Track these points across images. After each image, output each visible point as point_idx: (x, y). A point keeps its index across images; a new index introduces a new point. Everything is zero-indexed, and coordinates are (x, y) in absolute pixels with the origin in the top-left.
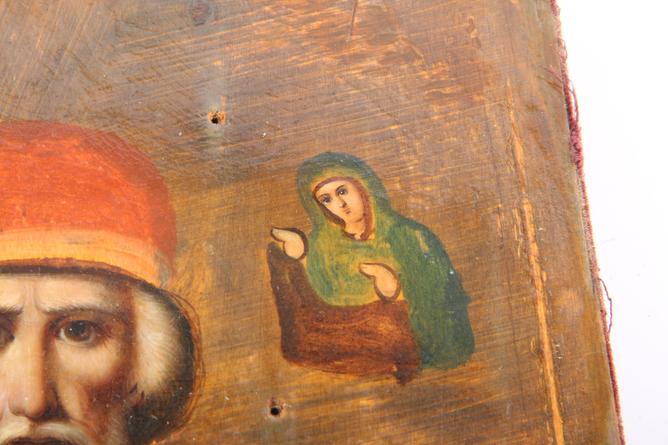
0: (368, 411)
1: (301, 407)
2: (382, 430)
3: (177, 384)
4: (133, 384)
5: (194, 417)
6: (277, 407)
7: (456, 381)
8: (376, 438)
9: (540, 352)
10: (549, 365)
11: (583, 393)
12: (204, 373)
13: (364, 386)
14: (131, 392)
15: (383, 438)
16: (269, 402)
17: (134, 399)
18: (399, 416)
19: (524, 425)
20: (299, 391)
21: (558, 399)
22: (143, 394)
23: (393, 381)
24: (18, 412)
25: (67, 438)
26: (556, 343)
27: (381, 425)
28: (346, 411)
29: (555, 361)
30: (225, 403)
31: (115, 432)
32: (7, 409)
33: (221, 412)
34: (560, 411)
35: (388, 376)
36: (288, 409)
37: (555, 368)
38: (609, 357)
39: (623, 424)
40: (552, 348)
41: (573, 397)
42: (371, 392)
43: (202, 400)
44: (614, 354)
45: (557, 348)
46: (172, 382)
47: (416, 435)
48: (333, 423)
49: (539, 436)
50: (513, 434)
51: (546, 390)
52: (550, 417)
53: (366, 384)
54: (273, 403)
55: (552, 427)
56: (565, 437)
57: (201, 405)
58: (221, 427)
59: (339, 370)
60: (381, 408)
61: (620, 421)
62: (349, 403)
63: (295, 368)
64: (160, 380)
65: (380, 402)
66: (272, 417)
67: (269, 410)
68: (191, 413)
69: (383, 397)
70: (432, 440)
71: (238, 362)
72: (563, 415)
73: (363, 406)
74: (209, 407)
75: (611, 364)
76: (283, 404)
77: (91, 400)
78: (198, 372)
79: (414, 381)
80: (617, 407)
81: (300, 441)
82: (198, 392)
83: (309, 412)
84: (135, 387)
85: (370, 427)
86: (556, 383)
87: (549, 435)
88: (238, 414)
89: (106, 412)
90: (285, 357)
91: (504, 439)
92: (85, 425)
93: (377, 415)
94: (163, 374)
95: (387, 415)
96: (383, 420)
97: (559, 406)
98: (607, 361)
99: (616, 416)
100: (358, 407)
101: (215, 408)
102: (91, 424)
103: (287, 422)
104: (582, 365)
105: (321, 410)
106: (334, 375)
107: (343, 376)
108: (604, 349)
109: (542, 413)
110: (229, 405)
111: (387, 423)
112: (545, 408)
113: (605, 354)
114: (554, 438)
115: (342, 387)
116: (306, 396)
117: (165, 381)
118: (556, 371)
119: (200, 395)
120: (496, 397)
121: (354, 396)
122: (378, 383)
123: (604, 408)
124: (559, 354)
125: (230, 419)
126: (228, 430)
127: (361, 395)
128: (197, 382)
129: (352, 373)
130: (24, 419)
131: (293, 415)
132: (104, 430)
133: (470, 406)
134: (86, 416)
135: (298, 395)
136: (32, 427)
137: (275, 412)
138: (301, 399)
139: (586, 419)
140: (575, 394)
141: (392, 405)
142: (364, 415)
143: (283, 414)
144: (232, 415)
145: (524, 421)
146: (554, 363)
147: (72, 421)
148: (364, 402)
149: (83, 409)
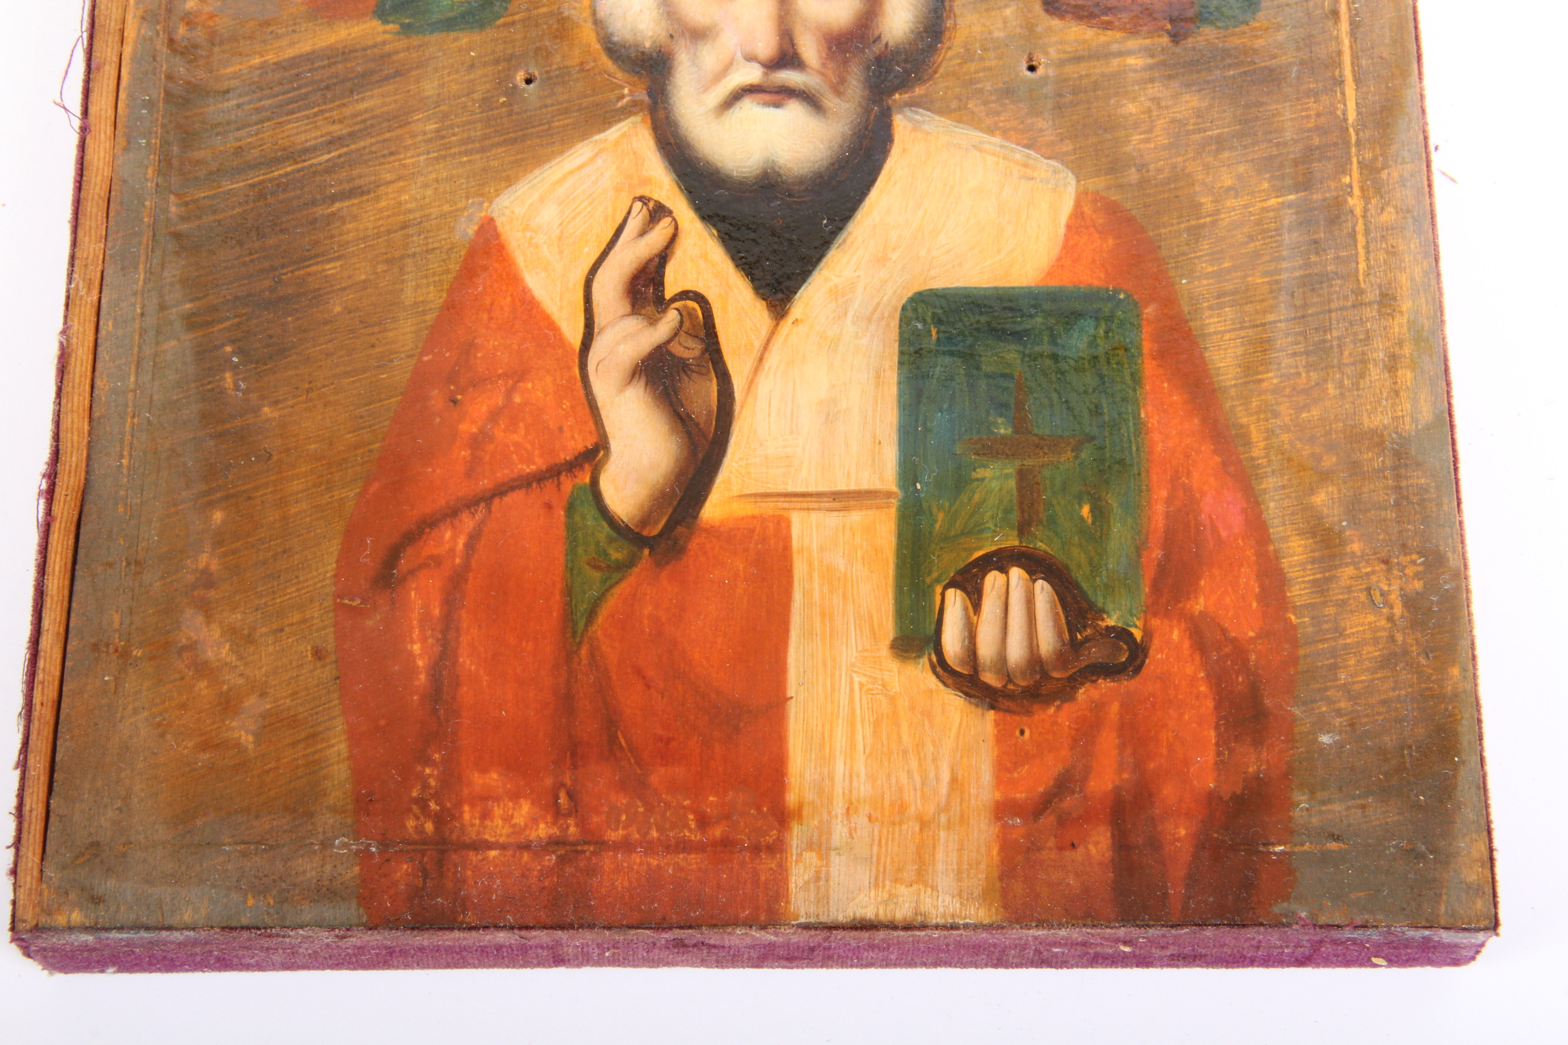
0: (1136, 71)
1: (1061, 63)
2: (1151, 91)
3: (924, 35)
4: (876, 33)
5: (941, 70)
6: (1034, 63)
7: (1237, 41)
8: (1143, 99)
9: (1335, 14)
10: (1344, 26)
11: (1382, 58)
12: (955, 24)
13: (1133, 43)
14: (874, 42)
15: (1150, 99)
16: (1026, 57)
17: (877, 49)
18: (1170, 77)
19: (1310, 90)
20: (1060, 47)
21: (1353, 63)
22: (887, 45)
23: (1165, 40)
24: (750, 58)
25: (803, 87)
26: (1354, 3)
27: (1150, 86)
28: (1111, 69)
29: (1352, 23)
30: (977, 57)
31: (854, 82)
32: (739, 54)
33: (972, 67)
34: (1354, 76)
35: (1161, 33)
36: (1047, 66)
37: (1352, 30)
38: (1415, 20)
39: (1426, 93)
40: (1349, 9)
41: (1370, 61)
42: (1140, 51)
43: (950, 54)
44: (1421, 18)
45: (1356, 9)
46: (920, 33)
47: (1188, 97)
48: (1096, 81)
49: (1327, 103)
50: (1298, 99)
51: (1340, 53)
52: (1341, 82)
53: (1135, 42)
54: (1030, 59)
55: (1343, 94)
56: (1357, 104)
57: (951, 59)
58: (971, 82)
59: (1108, 26)
60: (1151, 68)
61: (1422, 89)
62: (1115, 62)
63: (1056, 23)
64: (907, 30)
65: (1150, 61)
66: (1028, 73)
67: (1025, 65)
68: (939, 66)
69: (1152, 56)
70: (1204, 104)
71: (993, 13)
72: (1357, 81)
73: (1130, 65)
74: (959, 61)
75: (1416, 28)
76: (1041, 59)
77: (830, 48)
78: (949, 23)
79: (1190, 40)
80: (1420, 73)
81: (1058, 99)
82: (948, 44)
83: (1070, 70)
84: (879, 37)
85: (1137, 88)
86: (1351, 47)
87: (1339, 102)
88: (990, 69)
89: (846, 62)
90: (1047, 11)
91: (1288, 104)
92: (823, 74)
93: (1146, 75)
94: (911, 24)
95: (1157, 75)
96: (1152, 80)
97: (1353, 71)
98: (1412, 25)
99: (1418, 85)
100: (1125, 66)
101: (966, 62)
102: (830, 73)
103: (1045, 79)
104: (1382, 27)
105: (1083, 68)
106: (1099, 31)
107: (1109, 33)
108: (1410, 11)
109: (1333, 78)
110: (982, 59)
111: (1156, 84)
112: (1337, 72)
113: (1411, 17)
114: (1345, 105)
115: (1109, 43)
116: (1065, 52)
117: (912, 32)
118: (1353, 33)
119: (950, 48)
120: (1283, 60)
121: (1120, 54)
122: (1148, 42)
123: (1405, 74)
124: (1357, 15)
125: (981, 74)
126: (979, 86)
127: (1129, 53)
128: (947, 35)
129: (1120, 29)
130: (757, 66)
131: (1051, 72)
132: (842, 81)
133: (1252, 68)
134: (824, 65)
135: (1058, 51)
136: (765, 74)
137: (1032, 68)
138: (1062, 55)
139: (1383, 86)
140: (1372, 59)
141: (1163, 63)
142: (1131, 75)
143: (1041, 71)
144: (984, 69)
145: (1311, 86)
146: (1351, 24)
147: (809, 70)
148: (1131, 61)
149: (821, 58)
